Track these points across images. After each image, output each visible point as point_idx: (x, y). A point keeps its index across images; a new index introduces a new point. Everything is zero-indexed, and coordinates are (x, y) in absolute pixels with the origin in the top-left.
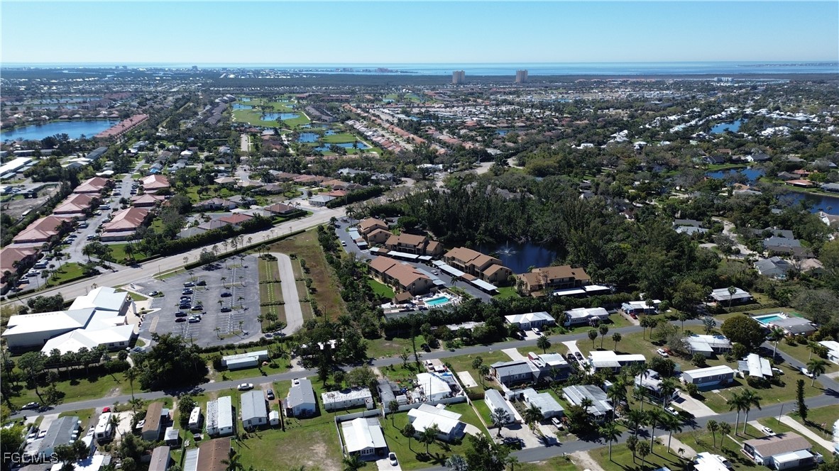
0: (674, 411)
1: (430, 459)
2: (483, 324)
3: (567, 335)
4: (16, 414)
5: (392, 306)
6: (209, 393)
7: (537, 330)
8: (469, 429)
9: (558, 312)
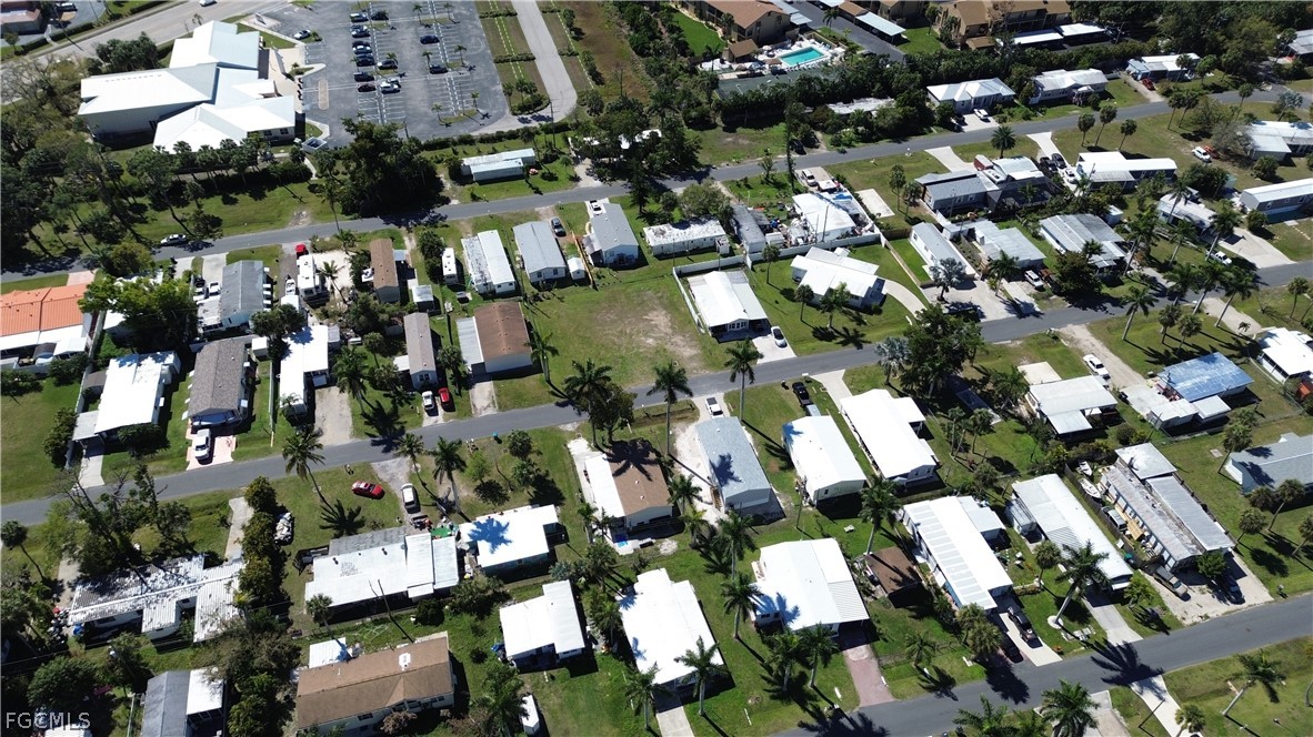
0: (1225, 258)
1: (834, 338)
2: (892, 102)
3: (1035, 122)
4: (154, 252)
5: (724, 66)
6: (458, 222)
7: (984, 112)
8: (890, 288)
9: (1021, 80)
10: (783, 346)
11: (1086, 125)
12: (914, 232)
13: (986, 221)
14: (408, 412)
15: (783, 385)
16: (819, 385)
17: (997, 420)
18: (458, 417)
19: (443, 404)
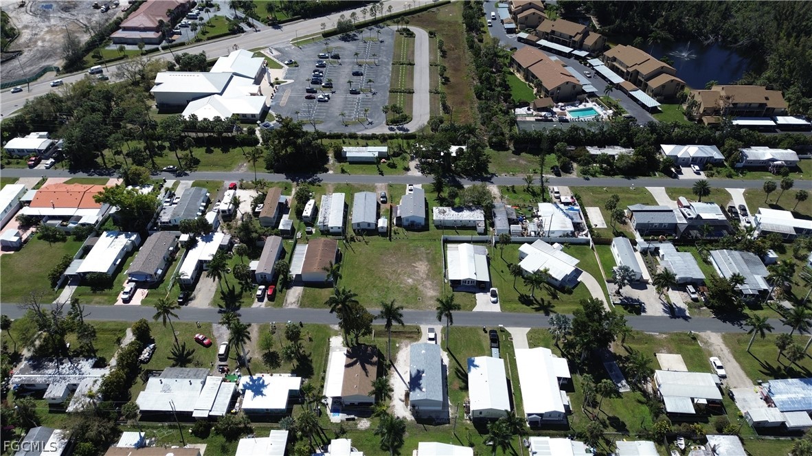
1: (533, 304)
2: (631, 151)
3: (735, 180)
4: (158, 175)
5: (529, 112)
6: (326, 184)
7: (697, 168)
8: (586, 278)
9: (731, 149)
10: (494, 302)
11: (769, 188)
12: (613, 242)
13: (670, 244)
14: (247, 296)
15: (484, 330)
16: (508, 335)
18: (273, 306)
19: (268, 295)
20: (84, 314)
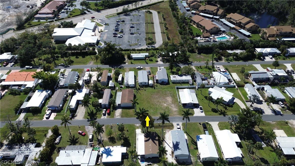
1: (218, 112)
2: (244, 51)
3: (286, 61)
4: (57, 67)
5: (201, 39)
6: (126, 68)
7: (271, 56)
8: (236, 100)
9: (283, 49)
10: (202, 112)
12: (245, 86)
13: (268, 86)
14: (99, 114)
15: (200, 123)
16: (210, 125)
17: (264, 146)
18: (110, 117)
19: (107, 113)
20: (30, 124)
